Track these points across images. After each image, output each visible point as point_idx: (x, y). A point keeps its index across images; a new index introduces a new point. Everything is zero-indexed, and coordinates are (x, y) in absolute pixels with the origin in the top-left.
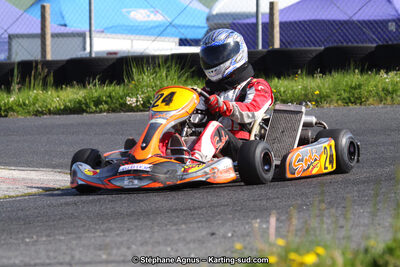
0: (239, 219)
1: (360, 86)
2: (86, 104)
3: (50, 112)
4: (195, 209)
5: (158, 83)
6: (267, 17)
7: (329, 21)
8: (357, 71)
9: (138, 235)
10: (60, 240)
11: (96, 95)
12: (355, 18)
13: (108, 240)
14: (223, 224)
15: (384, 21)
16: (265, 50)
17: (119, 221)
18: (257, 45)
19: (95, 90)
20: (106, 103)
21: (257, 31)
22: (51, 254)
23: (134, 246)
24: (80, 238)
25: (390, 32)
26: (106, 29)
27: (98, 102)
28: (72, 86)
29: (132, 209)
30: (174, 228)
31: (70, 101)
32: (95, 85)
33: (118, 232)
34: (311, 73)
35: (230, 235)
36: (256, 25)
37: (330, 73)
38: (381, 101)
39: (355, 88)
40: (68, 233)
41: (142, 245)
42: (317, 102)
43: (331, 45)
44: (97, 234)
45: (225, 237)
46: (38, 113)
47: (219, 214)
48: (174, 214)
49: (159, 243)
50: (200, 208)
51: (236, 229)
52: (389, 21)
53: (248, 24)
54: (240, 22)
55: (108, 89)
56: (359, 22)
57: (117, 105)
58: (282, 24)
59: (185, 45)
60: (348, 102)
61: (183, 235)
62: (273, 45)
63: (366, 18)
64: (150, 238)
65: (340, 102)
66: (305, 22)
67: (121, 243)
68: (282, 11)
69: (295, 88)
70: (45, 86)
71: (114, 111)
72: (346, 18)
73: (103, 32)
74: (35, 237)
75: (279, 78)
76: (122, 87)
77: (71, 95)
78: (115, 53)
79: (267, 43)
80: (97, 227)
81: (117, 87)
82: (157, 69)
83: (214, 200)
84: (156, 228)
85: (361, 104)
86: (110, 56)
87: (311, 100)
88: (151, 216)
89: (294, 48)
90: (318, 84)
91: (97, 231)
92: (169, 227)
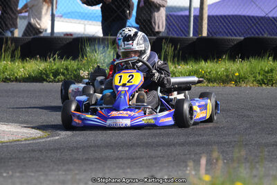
0: (173, 167)
1: (272, 71)
2: (47, 76)
3: (17, 80)
4: (137, 158)
5: (106, 60)
6: (198, 10)
7: (244, 16)
8: (270, 58)
10: (31, 176)
11: (55, 67)
12: (270, 15)
13: (69, 177)
16: (196, 37)
17: (77, 164)
18: (189, 33)
19: (55, 64)
20: (63, 74)
21: (189, 22)
24: (46, 175)
26: (65, 14)
27: (56, 73)
28: (36, 59)
29: (87, 157)
30: (121, 171)
31: (33, 71)
32: (54, 60)
33: (77, 172)
34: (232, 58)
36: (189, 17)
37: (248, 58)
39: (268, 72)
40: (37, 171)
42: (236, 82)
43: (249, 36)
44: (60, 172)
46: (6, 80)
47: (157, 163)
48: (121, 161)
50: (142, 158)
53: (182, 16)
54: (175, 14)
55: (64, 63)
56: (273, 18)
57: (72, 76)
58: (209, 17)
60: (261, 83)
62: (202, 34)
65: (255, 83)
66: (229, 16)
67: (80, 180)
68: (210, 6)
69: (218, 70)
70: (13, 58)
72: (263, 15)
73: (61, 17)
74: (10, 173)
75: (206, 61)
76: (77, 62)
77: (34, 66)
78: (71, 35)
79: (197, 31)
80: (60, 168)
81: (73, 62)
82: (106, 48)
83: (152, 153)
84: (107, 171)
85: (272, 86)
86: (66, 37)
87: (231, 80)
88: (103, 163)
89: (218, 37)
90: (237, 67)
91: (59, 170)
92: (117, 170)
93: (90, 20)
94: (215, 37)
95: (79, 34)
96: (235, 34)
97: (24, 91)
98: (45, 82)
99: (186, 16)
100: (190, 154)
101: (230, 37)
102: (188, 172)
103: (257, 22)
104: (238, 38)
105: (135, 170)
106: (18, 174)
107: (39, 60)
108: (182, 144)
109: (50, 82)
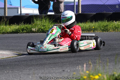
0: (71, 66)
1: (107, 26)
2: (19, 31)
3: (8, 33)
4: (57, 63)
5: (42, 24)
6: (77, 3)
8: (106, 21)
9: (40, 71)
10: (16, 72)
11: (22, 27)
12: (106, 4)
13: (31, 72)
14: (66, 68)
15: (115, 5)
17: (33, 67)
19: (22, 26)
20: (26, 30)
21: (74, 8)
22: (14, 76)
23: (39, 74)
24: (22, 71)
25: (117, 8)
26: (25, 6)
27: (23, 30)
28: (15, 24)
29: (37, 63)
30: (51, 69)
31: (14, 29)
32: (22, 24)
33: (34, 70)
34: (91, 21)
35: (69, 71)
36: (74, 6)
37: (98, 21)
38: (114, 30)
39: (106, 26)
40: (18, 70)
41: (42, 74)
42: (93, 31)
43: (97, 12)
44: (27, 70)
45: (67, 72)
46: (3, 33)
47: (65, 65)
48: (51, 65)
49: (47, 73)
50: (59, 63)
51: (71, 69)
52: (116, 5)
53: (71, 5)
54: (68, 4)
55: (26, 25)
56: (107, 5)
58: (82, 5)
59: (51, 12)
60: (103, 30)
61: (54, 71)
62: (79, 12)
63: (110, 4)
64: (44, 71)
65: (101, 31)
66: (89, 5)
67: (35, 73)
69: (86, 26)
70: (6, 24)
71: (28, 32)
72: (103, 4)
74: (8, 71)
75: (81, 23)
76: (31, 25)
77: (14, 27)
78: (28, 14)
79: (77, 11)
80: (27, 68)
81: (29, 25)
82: (42, 19)
83: (63, 61)
84: (46, 69)
85: (107, 31)
86: (26, 15)
87: (91, 30)
88: (43, 65)
89: (86, 13)
90: (94, 25)
91: (27, 69)
92: (49, 68)
93: (35, 8)
94: (84, 13)
95: (31, 14)
96: (92, 12)
97: (11, 37)
98: (19, 34)
99: (73, 5)
100: (78, 61)
101: (90, 13)
102: (77, 68)
103: (101, 7)
104: (93, 13)
105: (57, 68)
106: (11, 72)
107: (16, 25)
108: (74, 57)
109: (21, 33)
